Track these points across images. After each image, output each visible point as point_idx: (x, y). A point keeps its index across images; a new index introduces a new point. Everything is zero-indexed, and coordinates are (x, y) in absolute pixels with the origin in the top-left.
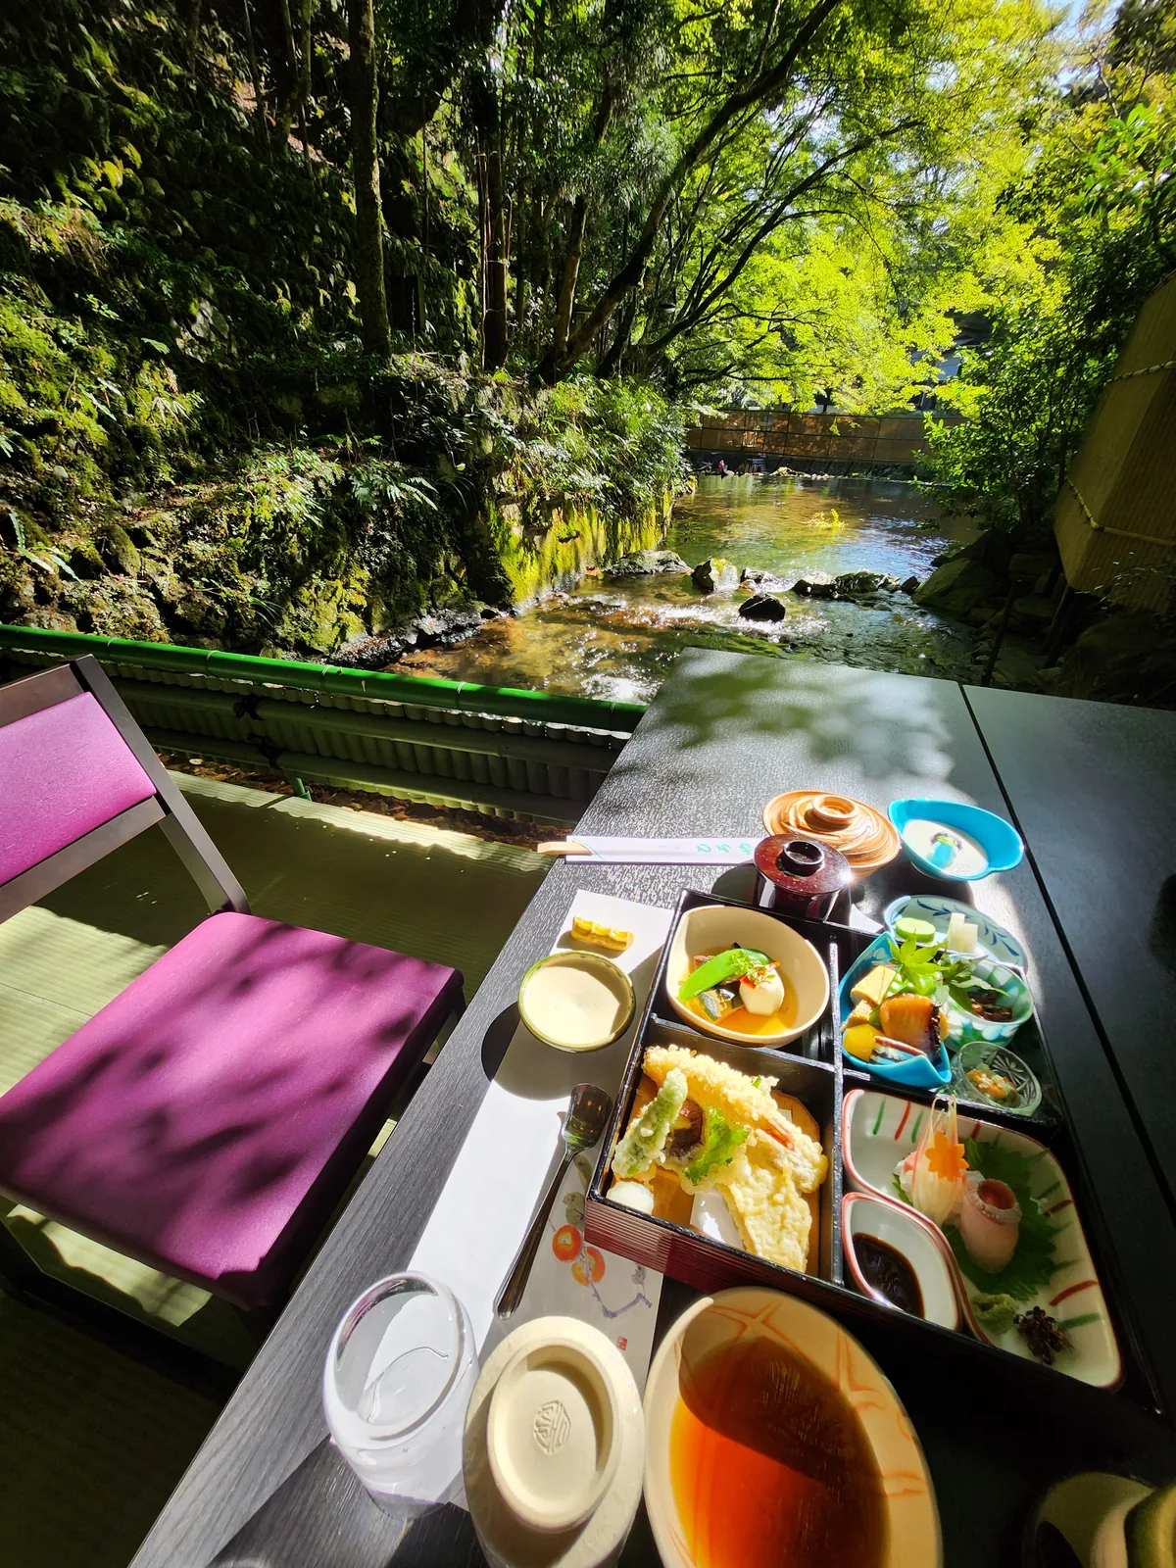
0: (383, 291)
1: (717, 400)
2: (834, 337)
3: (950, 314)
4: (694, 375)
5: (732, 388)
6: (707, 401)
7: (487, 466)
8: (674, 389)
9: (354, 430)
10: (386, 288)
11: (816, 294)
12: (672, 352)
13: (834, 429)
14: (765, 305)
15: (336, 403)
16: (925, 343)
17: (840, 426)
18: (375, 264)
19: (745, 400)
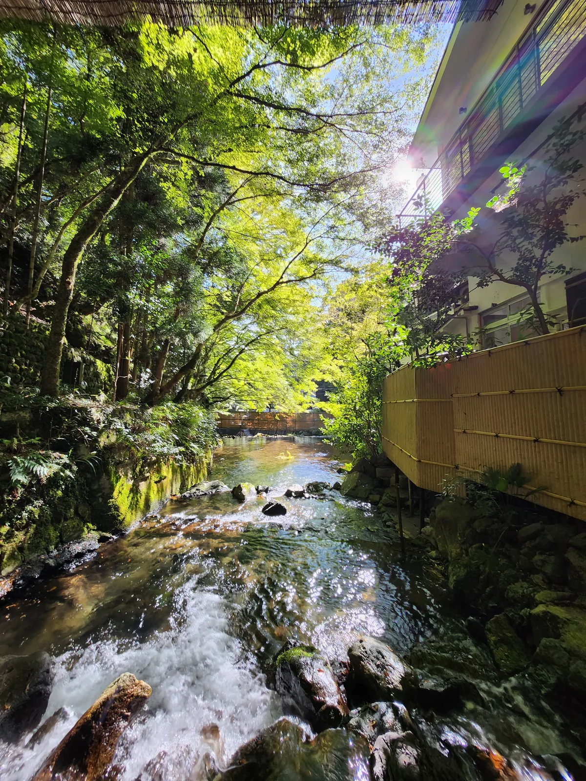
0: (58, 368)
1: (226, 408)
2: (271, 386)
3: (313, 380)
4: (215, 400)
5: (231, 403)
6: (221, 408)
7: (112, 448)
8: (207, 404)
9: (21, 434)
10: (61, 366)
11: (260, 372)
12: (206, 391)
13: (277, 418)
14: (243, 375)
15: (13, 421)
16: (306, 389)
17: (279, 416)
18: (56, 358)
19: (238, 407)
